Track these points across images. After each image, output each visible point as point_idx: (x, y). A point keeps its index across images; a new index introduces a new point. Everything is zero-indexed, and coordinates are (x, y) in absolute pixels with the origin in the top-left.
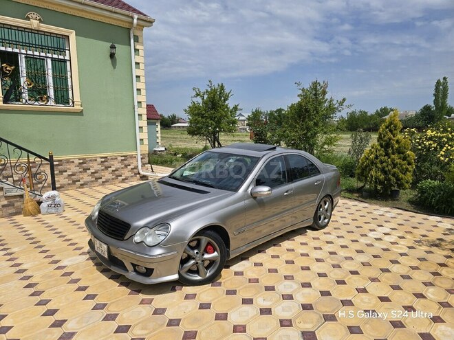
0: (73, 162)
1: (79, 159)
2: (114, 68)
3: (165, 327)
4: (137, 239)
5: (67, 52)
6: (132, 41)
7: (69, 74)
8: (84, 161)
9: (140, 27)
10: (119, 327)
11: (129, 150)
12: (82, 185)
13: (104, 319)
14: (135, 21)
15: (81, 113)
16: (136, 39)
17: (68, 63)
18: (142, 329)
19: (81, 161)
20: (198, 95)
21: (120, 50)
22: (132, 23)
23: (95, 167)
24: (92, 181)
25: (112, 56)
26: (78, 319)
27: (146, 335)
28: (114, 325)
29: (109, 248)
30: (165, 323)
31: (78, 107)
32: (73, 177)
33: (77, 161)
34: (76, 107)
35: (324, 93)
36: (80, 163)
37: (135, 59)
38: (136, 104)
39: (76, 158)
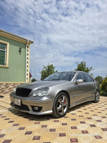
0: (3, 84)
1: (5, 83)
2: (20, 55)
3: (49, 132)
4: (34, 95)
5: (6, 49)
6: (26, 47)
7: (5, 55)
8: (7, 84)
9: (29, 44)
10: (26, 132)
11: (23, 81)
12: (5, 93)
13: (19, 129)
14: (28, 41)
15: (8, 68)
16: (28, 47)
17: (6, 52)
18: (38, 133)
19: (6, 84)
20: (44, 68)
21: (23, 50)
22: (27, 42)
23: (11, 86)
24: (9, 92)
25: (20, 51)
26: (6, 129)
27: (41, 135)
28: (24, 131)
29: (21, 101)
30: (48, 130)
31: (7, 66)
32: (2, 90)
33: (4, 84)
34: (6, 66)
35: (85, 65)
36: (5, 85)
37: (27, 53)
38: (26, 66)
39: (4, 83)
